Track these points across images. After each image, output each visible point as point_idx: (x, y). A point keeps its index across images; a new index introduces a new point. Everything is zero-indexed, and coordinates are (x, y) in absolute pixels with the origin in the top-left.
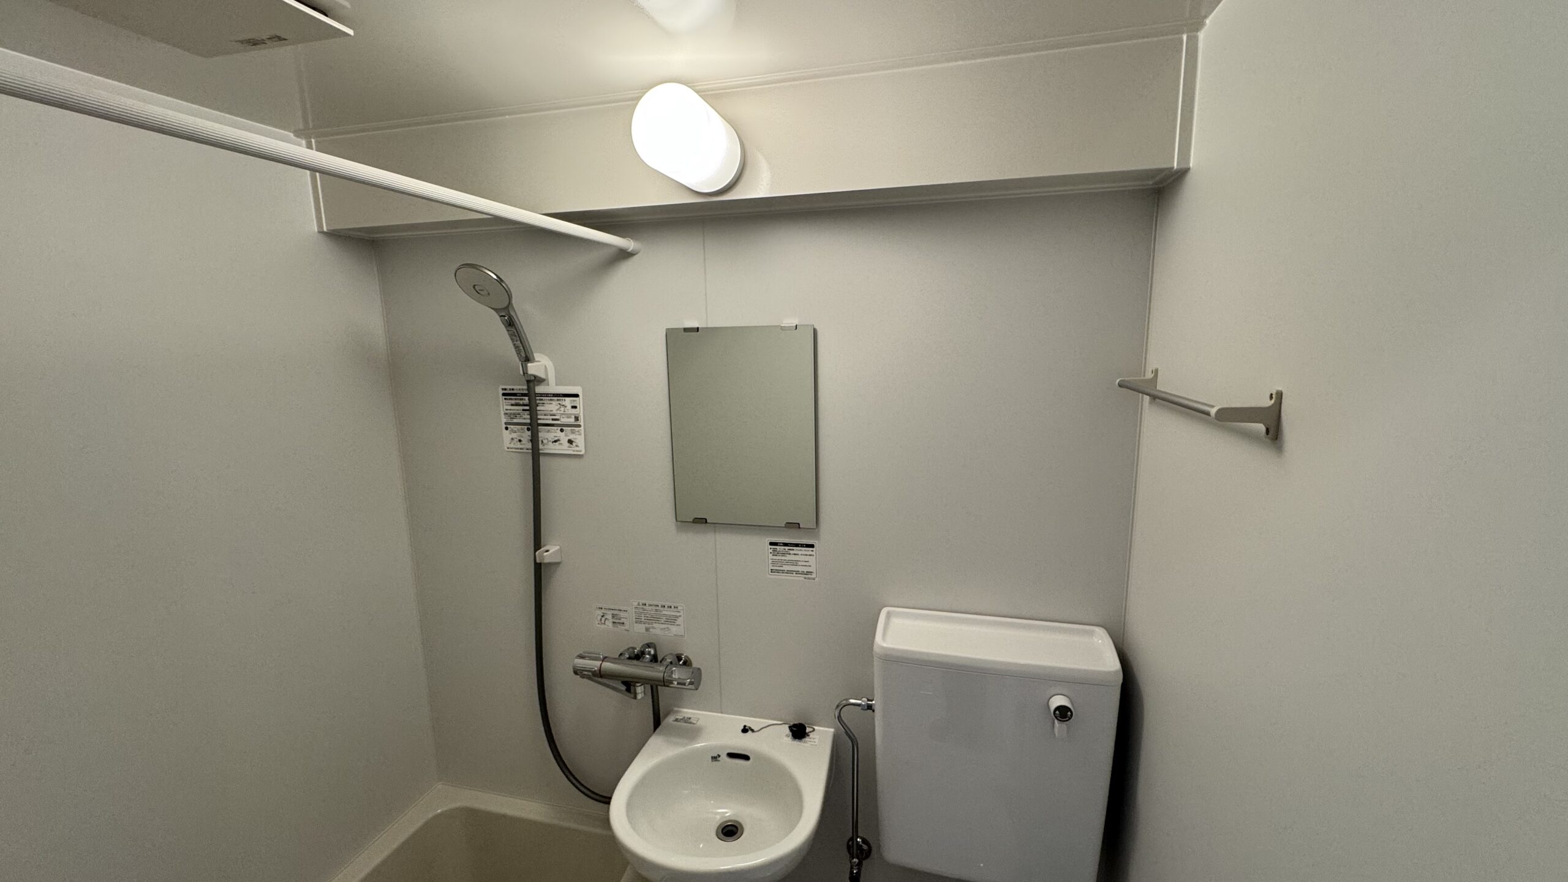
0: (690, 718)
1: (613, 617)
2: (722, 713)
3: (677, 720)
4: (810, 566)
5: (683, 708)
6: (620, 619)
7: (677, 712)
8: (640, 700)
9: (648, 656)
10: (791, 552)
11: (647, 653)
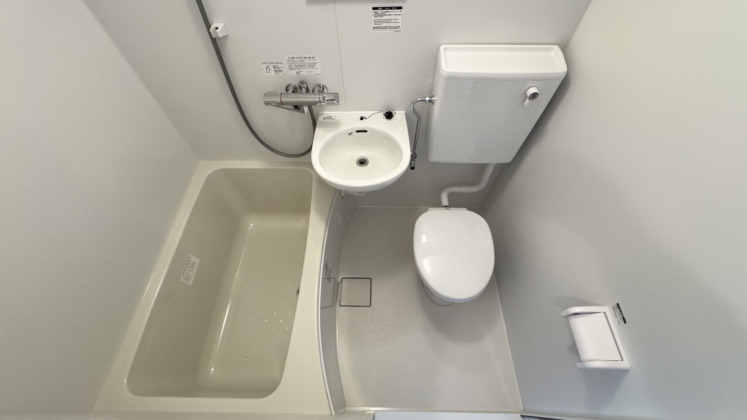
0: (331, 117)
1: (274, 68)
3: (324, 118)
4: (399, 22)
5: (325, 111)
6: (278, 69)
9: (304, 89)
10: (387, 13)
11: (302, 86)
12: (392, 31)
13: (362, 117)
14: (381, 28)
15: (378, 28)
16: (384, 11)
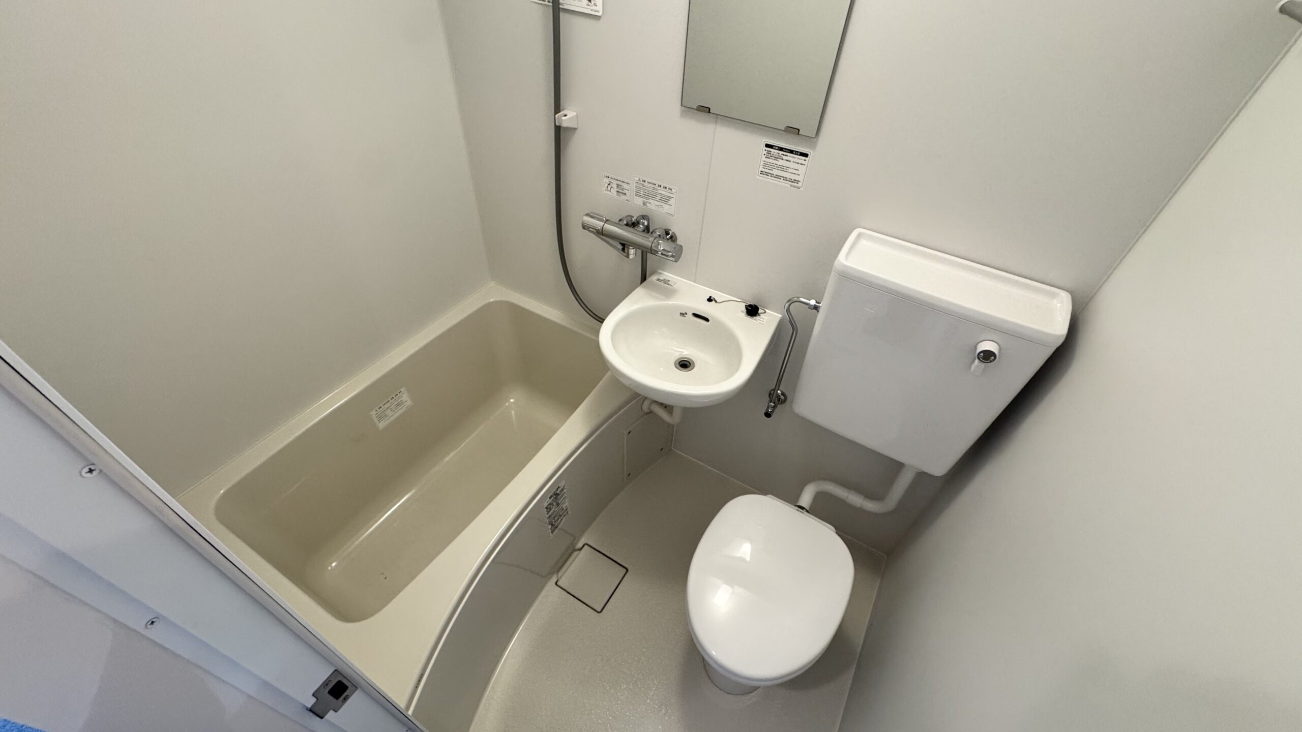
0: (669, 281)
1: (618, 187)
2: (695, 282)
3: (658, 280)
4: (799, 175)
5: (665, 271)
6: (622, 190)
7: (660, 273)
8: (632, 259)
9: (641, 226)
10: (784, 157)
11: (641, 223)
12: (787, 185)
13: (710, 297)
14: (772, 175)
15: (767, 174)
16: (781, 152)
